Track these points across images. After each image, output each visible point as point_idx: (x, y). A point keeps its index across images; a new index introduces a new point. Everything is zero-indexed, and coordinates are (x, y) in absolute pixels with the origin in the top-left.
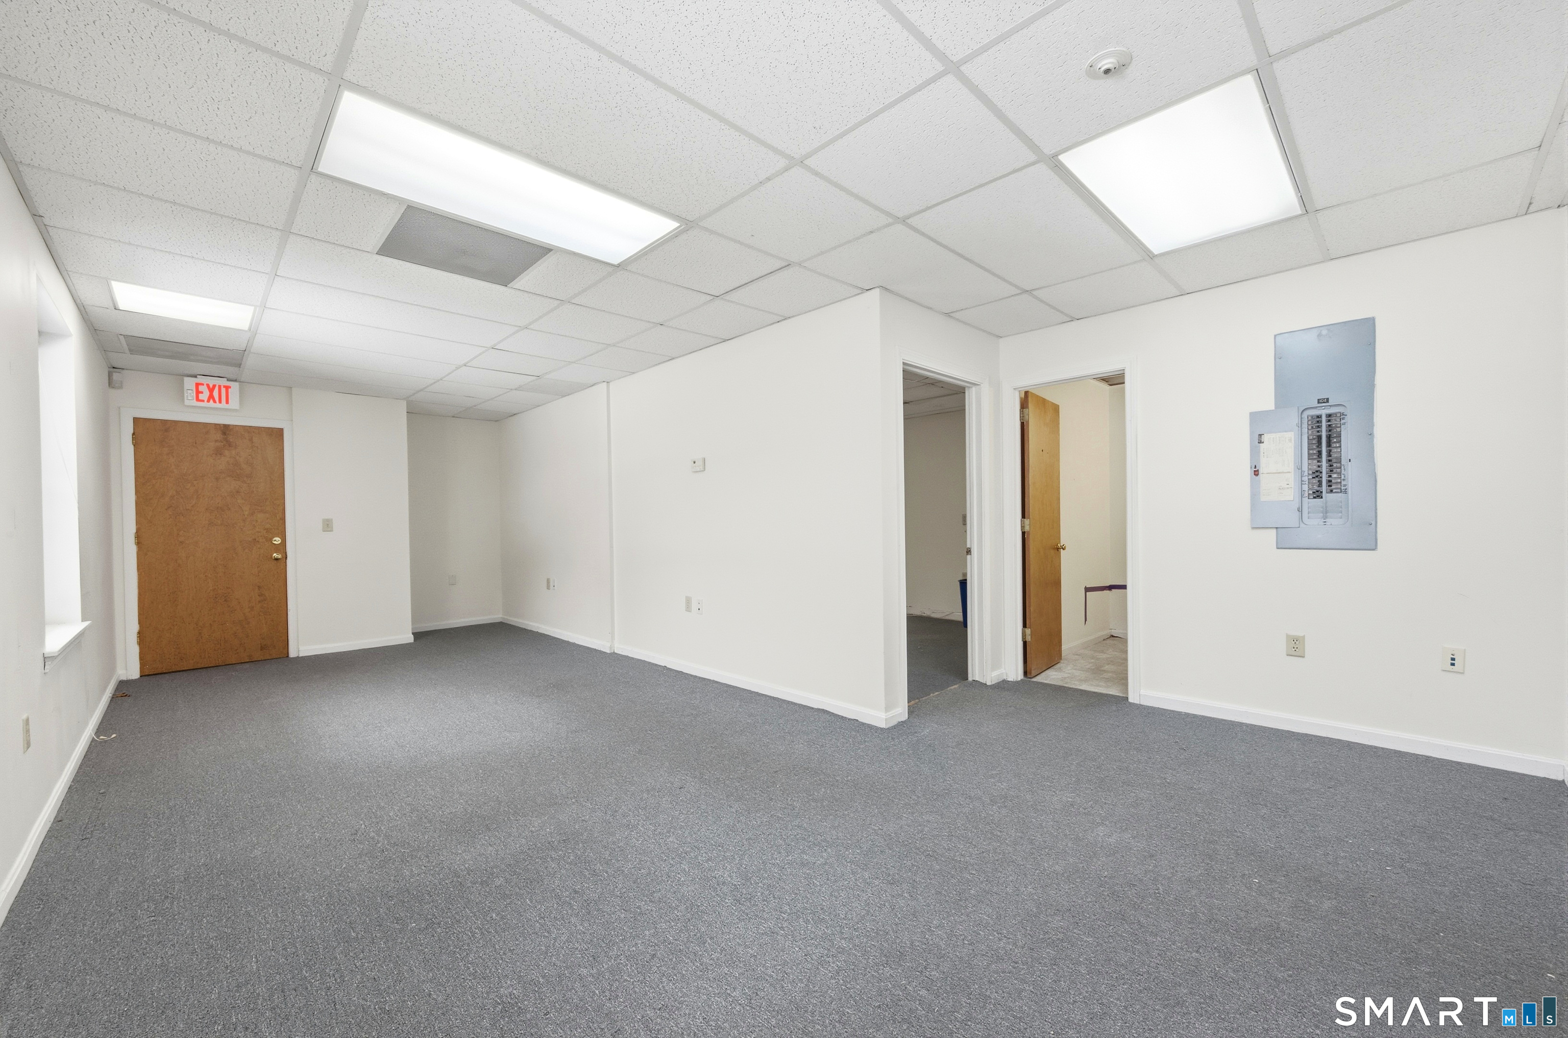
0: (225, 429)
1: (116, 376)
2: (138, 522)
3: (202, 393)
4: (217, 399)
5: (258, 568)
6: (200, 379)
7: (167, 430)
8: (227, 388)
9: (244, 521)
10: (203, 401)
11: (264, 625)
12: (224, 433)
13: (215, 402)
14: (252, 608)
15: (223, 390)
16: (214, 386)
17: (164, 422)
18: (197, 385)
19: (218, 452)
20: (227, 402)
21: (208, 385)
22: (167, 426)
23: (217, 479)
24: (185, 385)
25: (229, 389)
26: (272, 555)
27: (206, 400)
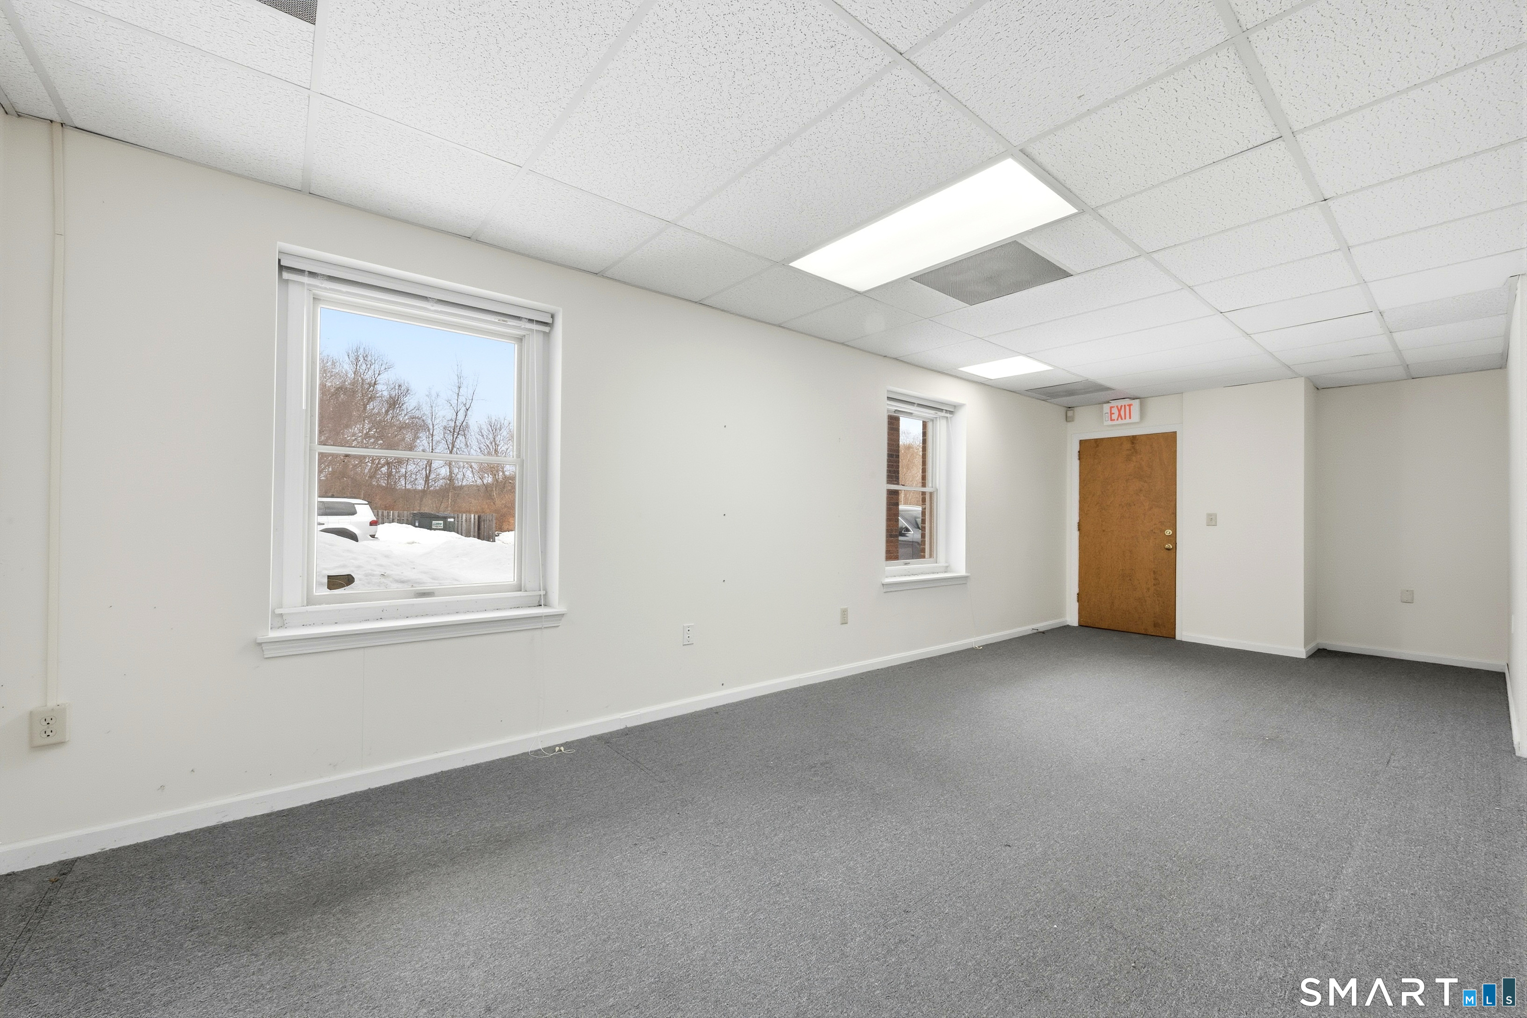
0: (1133, 439)
1: (1070, 413)
2: (1080, 515)
3: (1113, 414)
4: (1123, 417)
5: (1154, 555)
6: (1114, 403)
7: (1098, 446)
8: (1130, 406)
9: (1144, 514)
10: (1114, 420)
11: (1157, 606)
12: (1133, 443)
13: (1122, 419)
14: (1148, 589)
15: (1127, 408)
16: (1122, 406)
17: (1096, 440)
18: (1111, 408)
19: (1128, 459)
20: (1130, 418)
21: (1117, 407)
22: (1097, 442)
23: (1127, 481)
24: (1104, 409)
25: (1131, 407)
26: (1164, 545)
27: (1116, 420)
